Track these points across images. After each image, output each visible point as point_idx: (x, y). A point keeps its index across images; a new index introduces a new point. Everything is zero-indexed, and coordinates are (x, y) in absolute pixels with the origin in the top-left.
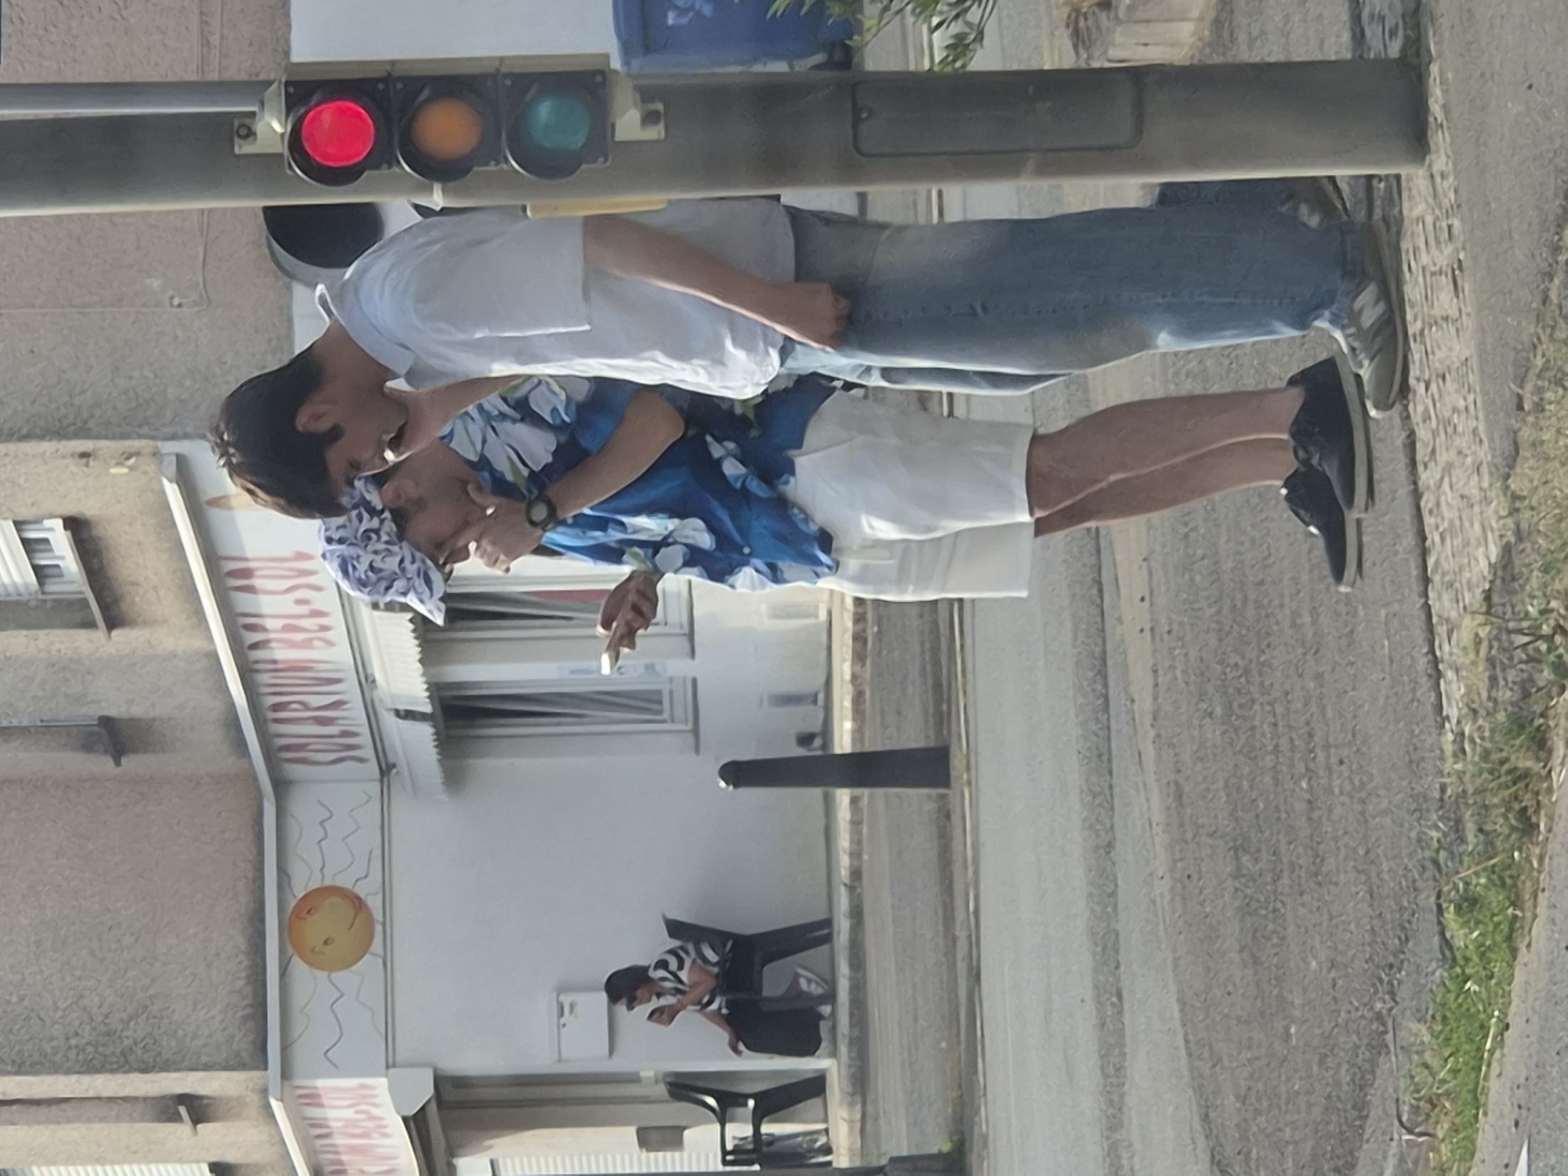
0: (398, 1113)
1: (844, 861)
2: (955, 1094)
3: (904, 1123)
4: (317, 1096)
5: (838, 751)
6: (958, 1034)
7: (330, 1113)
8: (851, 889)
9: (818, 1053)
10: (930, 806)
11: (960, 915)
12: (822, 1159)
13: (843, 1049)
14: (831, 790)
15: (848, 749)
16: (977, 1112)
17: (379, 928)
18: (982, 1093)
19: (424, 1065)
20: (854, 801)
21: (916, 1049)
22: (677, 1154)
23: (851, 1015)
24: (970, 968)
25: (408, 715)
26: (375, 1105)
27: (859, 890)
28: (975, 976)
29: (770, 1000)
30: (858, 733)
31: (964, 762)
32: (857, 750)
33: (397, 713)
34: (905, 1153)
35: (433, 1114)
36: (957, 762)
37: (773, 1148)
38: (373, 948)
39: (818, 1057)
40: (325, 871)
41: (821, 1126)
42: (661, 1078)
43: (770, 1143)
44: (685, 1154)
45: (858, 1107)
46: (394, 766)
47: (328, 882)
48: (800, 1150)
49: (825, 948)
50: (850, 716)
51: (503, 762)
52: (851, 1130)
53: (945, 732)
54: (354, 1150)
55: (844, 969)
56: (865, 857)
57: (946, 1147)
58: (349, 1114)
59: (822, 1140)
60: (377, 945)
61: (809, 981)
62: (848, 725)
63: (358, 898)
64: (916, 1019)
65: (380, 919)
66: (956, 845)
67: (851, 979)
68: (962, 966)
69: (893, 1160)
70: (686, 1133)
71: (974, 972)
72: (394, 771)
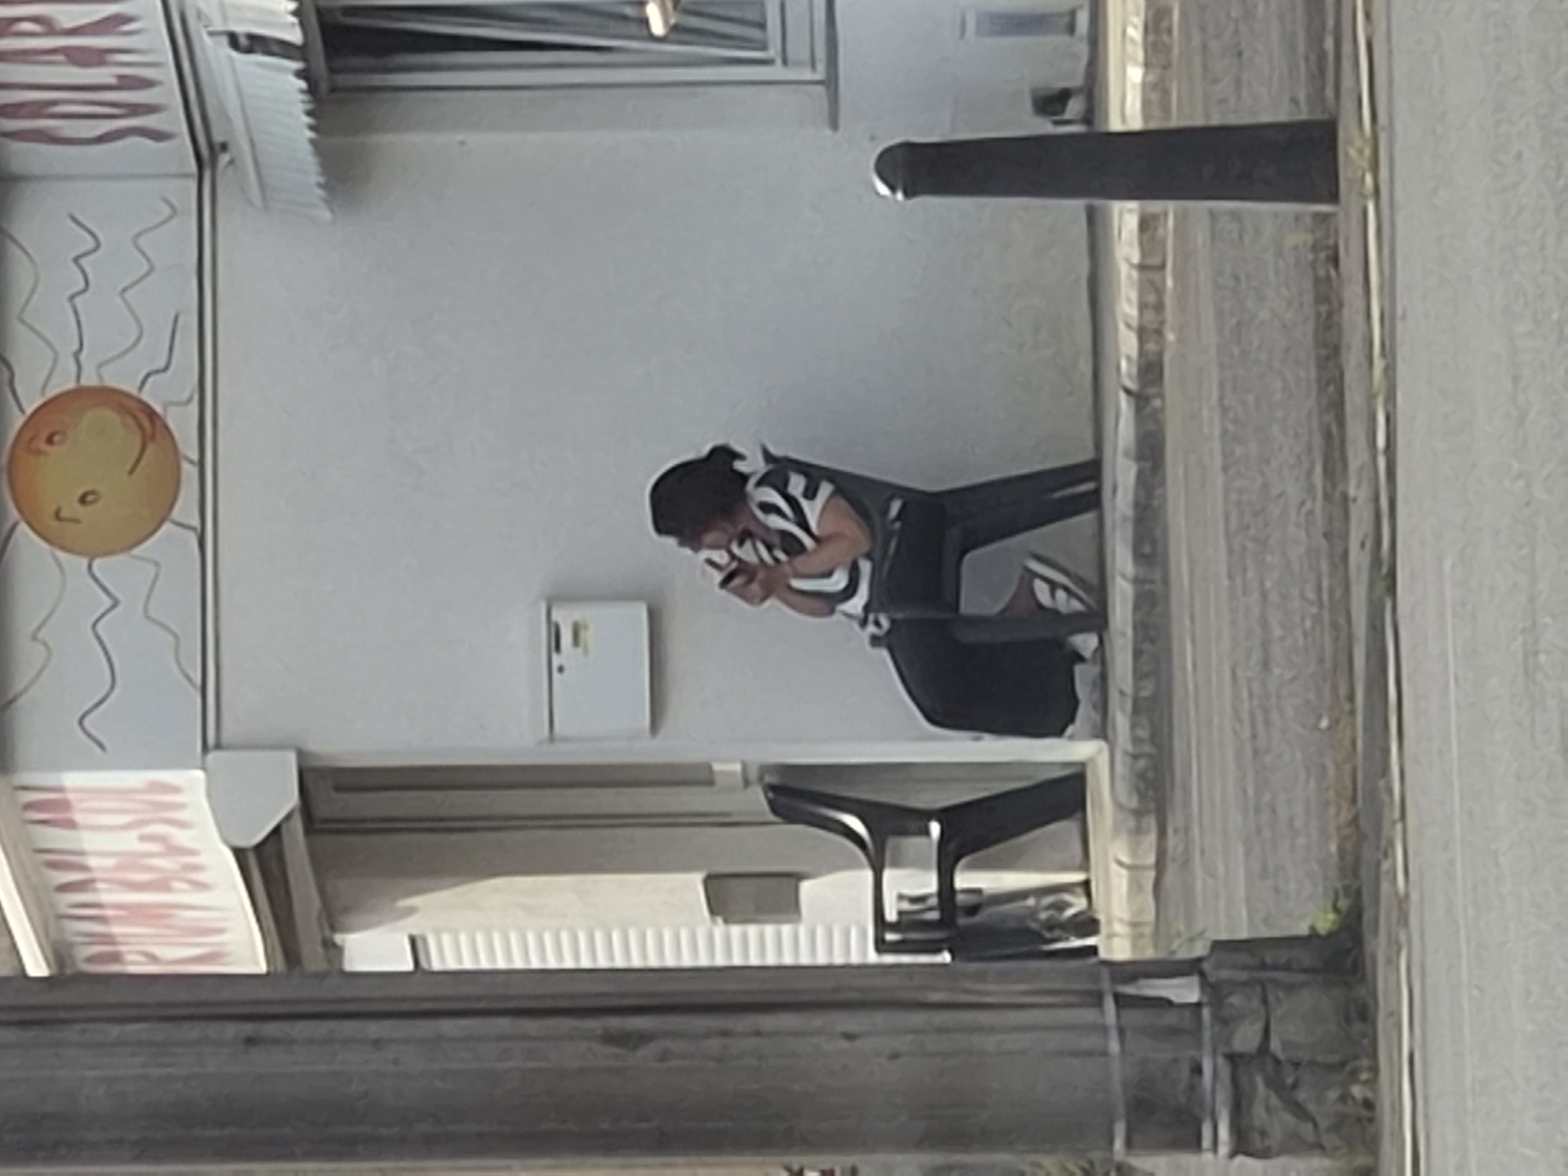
0: (226, 842)
1: (1127, 345)
2: (1345, 816)
3: (1242, 873)
4: (65, 805)
5: (1115, 125)
6: (1351, 698)
7: (88, 841)
8: (1140, 399)
9: (1070, 730)
10: (1301, 238)
11: (1357, 457)
12: (1076, 943)
13: (1121, 721)
14: (1098, 202)
15: (1136, 124)
16: (1388, 852)
17: (189, 472)
18: (1397, 814)
19: (281, 746)
20: (1146, 224)
21: (1267, 723)
22: (786, 929)
23: (1137, 654)
24: (1376, 561)
25: (256, 44)
26: (182, 825)
27: (1157, 403)
28: (1386, 579)
29: (975, 621)
30: (1155, 91)
31: (1368, 152)
32: (1153, 125)
33: (233, 40)
34: (1243, 934)
35: (296, 845)
36: (1352, 151)
37: (977, 919)
38: (176, 513)
39: (1072, 738)
40: (83, 356)
41: (1078, 877)
42: (753, 774)
43: (973, 910)
44: (802, 930)
45: (1151, 838)
46: (224, 147)
47: (89, 380)
48: (1034, 926)
49: (1089, 517)
50: (1140, 56)
51: (445, 139)
52: (1135, 886)
53: (1330, 92)
54: (136, 913)
55: (1122, 560)
56: (1171, 337)
57: (1325, 922)
58: (129, 842)
59: (1078, 904)
60: (185, 507)
61: (1053, 586)
62: (1135, 74)
63: (152, 414)
64: (1266, 666)
65: (195, 456)
66: (1350, 314)
67: (1137, 581)
68: (1359, 559)
69: (1217, 945)
70: (806, 887)
71: (1385, 570)
72: (224, 159)
